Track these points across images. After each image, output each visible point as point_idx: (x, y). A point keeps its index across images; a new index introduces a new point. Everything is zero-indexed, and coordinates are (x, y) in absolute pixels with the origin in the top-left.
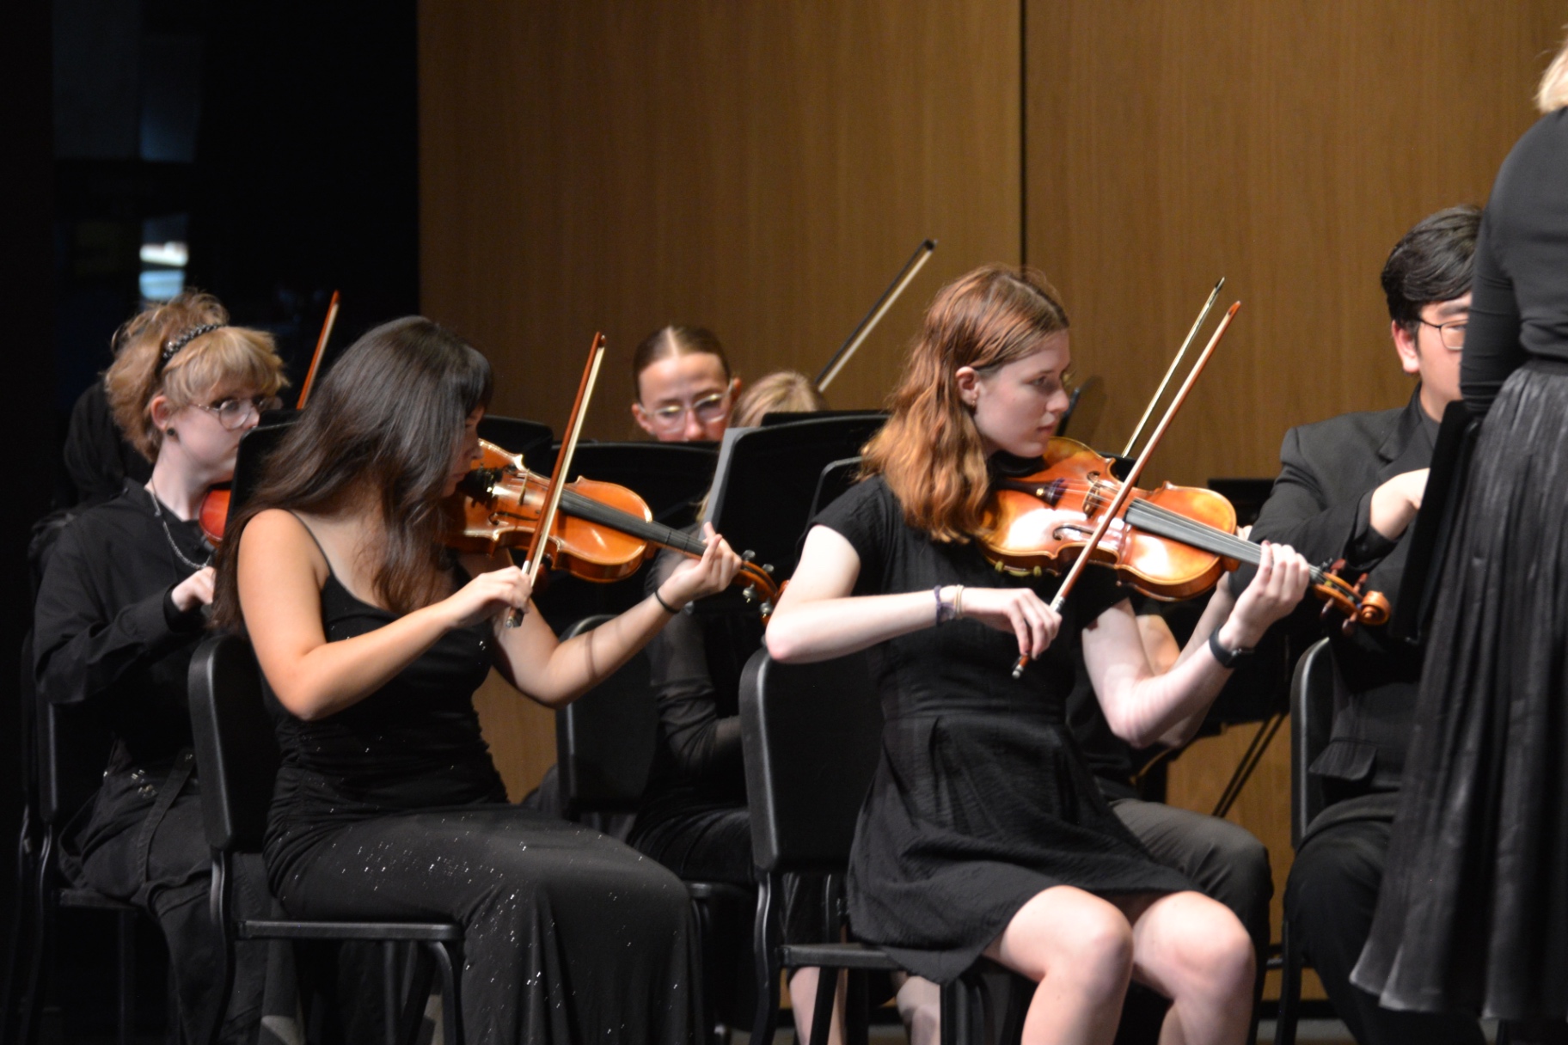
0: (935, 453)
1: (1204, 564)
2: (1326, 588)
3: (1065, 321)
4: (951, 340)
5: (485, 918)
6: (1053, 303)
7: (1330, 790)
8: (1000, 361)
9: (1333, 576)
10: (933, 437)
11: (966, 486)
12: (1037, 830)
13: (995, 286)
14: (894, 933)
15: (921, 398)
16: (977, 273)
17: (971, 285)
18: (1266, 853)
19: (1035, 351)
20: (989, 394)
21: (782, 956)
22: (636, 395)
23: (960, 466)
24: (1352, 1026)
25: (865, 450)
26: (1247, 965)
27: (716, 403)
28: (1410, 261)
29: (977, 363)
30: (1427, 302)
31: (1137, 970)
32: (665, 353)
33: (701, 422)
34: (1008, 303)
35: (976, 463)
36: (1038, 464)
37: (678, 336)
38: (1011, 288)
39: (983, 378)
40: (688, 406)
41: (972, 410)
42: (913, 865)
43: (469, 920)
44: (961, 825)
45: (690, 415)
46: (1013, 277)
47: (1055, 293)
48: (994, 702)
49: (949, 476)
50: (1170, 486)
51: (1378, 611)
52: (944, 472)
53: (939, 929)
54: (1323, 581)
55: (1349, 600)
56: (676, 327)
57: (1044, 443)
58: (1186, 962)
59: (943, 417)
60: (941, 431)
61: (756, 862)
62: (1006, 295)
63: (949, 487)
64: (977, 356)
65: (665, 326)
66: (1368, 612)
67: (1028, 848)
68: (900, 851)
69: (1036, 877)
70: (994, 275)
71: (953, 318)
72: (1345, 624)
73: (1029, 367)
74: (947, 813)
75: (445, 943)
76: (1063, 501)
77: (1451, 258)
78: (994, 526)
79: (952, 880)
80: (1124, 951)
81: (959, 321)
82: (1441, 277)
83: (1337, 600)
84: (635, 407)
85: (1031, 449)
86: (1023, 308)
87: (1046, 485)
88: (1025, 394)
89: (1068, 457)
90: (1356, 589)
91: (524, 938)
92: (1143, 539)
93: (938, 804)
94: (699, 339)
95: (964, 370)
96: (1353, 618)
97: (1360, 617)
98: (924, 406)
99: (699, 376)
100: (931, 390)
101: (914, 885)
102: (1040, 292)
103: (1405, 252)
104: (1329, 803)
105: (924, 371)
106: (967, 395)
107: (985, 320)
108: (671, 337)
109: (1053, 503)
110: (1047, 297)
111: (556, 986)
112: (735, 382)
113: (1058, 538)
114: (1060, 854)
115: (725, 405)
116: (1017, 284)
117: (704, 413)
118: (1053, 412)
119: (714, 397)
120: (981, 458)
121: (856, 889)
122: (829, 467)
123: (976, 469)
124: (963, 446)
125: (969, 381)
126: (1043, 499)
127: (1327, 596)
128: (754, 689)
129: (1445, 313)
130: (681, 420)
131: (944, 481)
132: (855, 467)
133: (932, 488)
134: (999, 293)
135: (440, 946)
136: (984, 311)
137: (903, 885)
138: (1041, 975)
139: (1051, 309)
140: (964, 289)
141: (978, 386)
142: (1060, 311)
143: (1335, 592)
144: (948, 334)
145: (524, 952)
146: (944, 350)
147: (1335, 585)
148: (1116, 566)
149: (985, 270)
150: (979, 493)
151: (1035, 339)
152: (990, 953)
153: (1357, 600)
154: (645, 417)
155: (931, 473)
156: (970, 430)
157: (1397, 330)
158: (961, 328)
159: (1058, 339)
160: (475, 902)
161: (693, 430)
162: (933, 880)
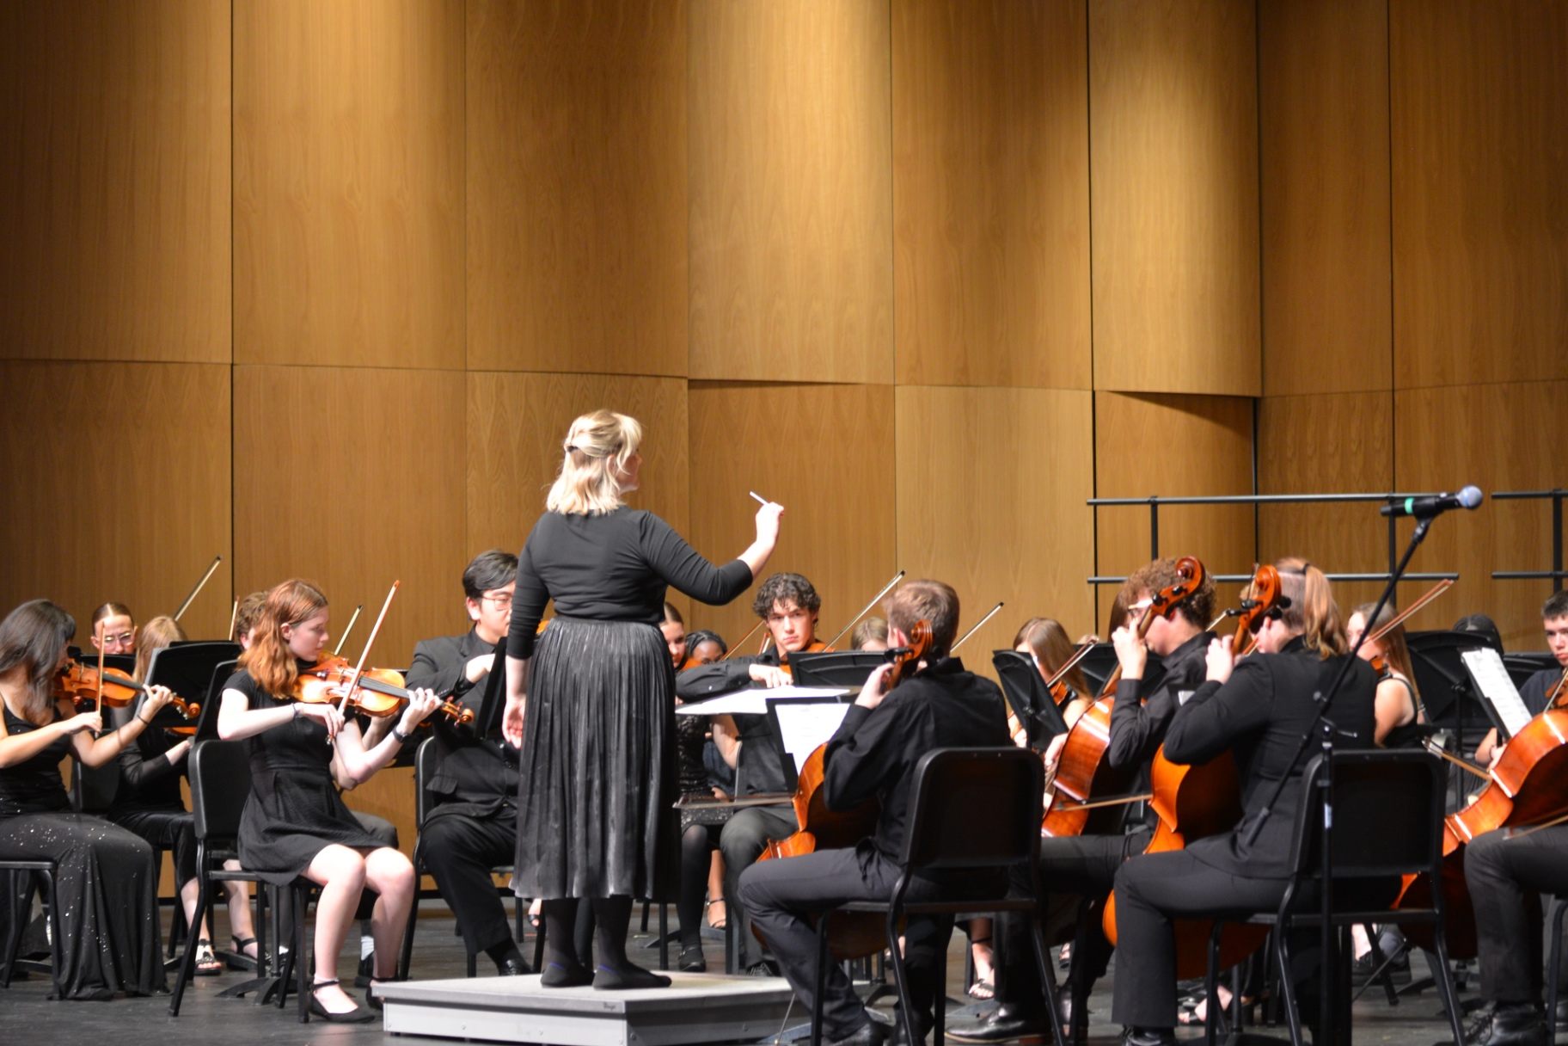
0: (274, 660)
1: (393, 702)
2: (446, 709)
3: (326, 603)
4: (279, 612)
5: (68, 859)
6: (321, 595)
7: (435, 798)
8: (300, 621)
9: (448, 704)
10: (273, 654)
11: (288, 674)
12: (320, 821)
13: (297, 588)
14: (260, 865)
15: (266, 638)
16: (288, 582)
17: (286, 588)
18: (396, 830)
19: (315, 616)
20: (296, 634)
21: (208, 876)
22: (93, 632)
23: (285, 665)
24: (449, 901)
25: (239, 658)
26: (412, 878)
27: (129, 636)
28: (478, 573)
29: (291, 621)
30: (487, 590)
31: (366, 883)
32: (107, 614)
33: (122, 645)
34: (303, 596)
35: (291, 664)
36: (314, 664)
37: (112, 608)
38: (304, 589)
39: (293, 628)
40: (117, 638)
41: (288, 642)
42: (268, 836)
43: (60, 860)
44: (288, 818)
45: (118, 641)
46: (303, 583)
47: (322, 590)
48: (301, 765)
49: (281, 670)
50: (374, 669)
51: (469, 718)
52: (278, 668)
53: (280, 864)
54: (445, 706)
55: (456, 713)
56: (111, 603)
57: (317, 655)
58: (387, 879)
59: (276, 645)
60: (276, 651)
61: (197, 835)
62: (302, 592)
63: (281, 677)
64: (290, 618)
65: (106, 603)
66: (465, 718)
67: (317, 829)
68: (262, 830)
69: (322, 841)
70: (296, 583)
71: (279, 602)
72: (455, 724)
73: (312, 623)
74: (282, 814)
75: (49, 870)
76: (329, 677)
77: (496, 573)
78: (299, 691)
79: (284, 842)
80: (363, 871)
81: (281, 604)
82: (493, 580)
83: (451, 714)
84: (92, 638)
85: (312, 658)
86: (309, 597)
87: (322, 671)
88: (311, 635)
89: (328, 659)
90: (458, 708)
91: (85, 869)
92: (365, 692)
93: (278, 807)
94: (121, 609)
95: (285, 625)
96: (458, 721)
97: (461, 720)
98: (268, 641)
99: (122, 625)
100: (270, 634)
101: (268, 845)
102: (316, 590)
103: (475, 569)
104: (437, 804)
105: (267, 625)
106: (286, 635)
107: (293, 603)
108: (109, 608)
109: (324, 679)
110: (319, 592)
111: (98, 888)
112: (136, 628)
113: (328, 694)
114: (331, 831)
115: (132, 637)
116: (306, 587)
117: (123, 641)
118: (323, 642)
119: (127, 634)
120: (293, 662)
121: (242, 846)
122: (219, 665)
123: (292, 666)
124: (286, 657)
125: (287, 629)
126: (321, 677)
127: (447, 712)
128: (195, 761)
129: (496, 594)
130: (114, 643)
131: (279, 673)
132: (235, 665)
133: (273, 676)
134: (299, 591)
135: (47, 872)
136: (293, 600)
137: (263, 845)
138: (326, 882)
139: (321, 598)
140: (283, 590)
141: (290, 631)
142: (324, 598)
143: (450, 710)
144: (278, 609)
145: (84, 875)
146: (275, 617)
147: (450, 707)
148: (355, 705)
149: (292, 581)
150: (293, 678)
151: (315, 611)
152: (303, 874)
153: (459, 713)
154: (97, 642)
155: (272, 669)
156: (288, 651)
157: (469, 601)
158: (283, 607)
159: (324, 611)
160: (63, 852)
161: (119, 648)
162: (276, 842)
